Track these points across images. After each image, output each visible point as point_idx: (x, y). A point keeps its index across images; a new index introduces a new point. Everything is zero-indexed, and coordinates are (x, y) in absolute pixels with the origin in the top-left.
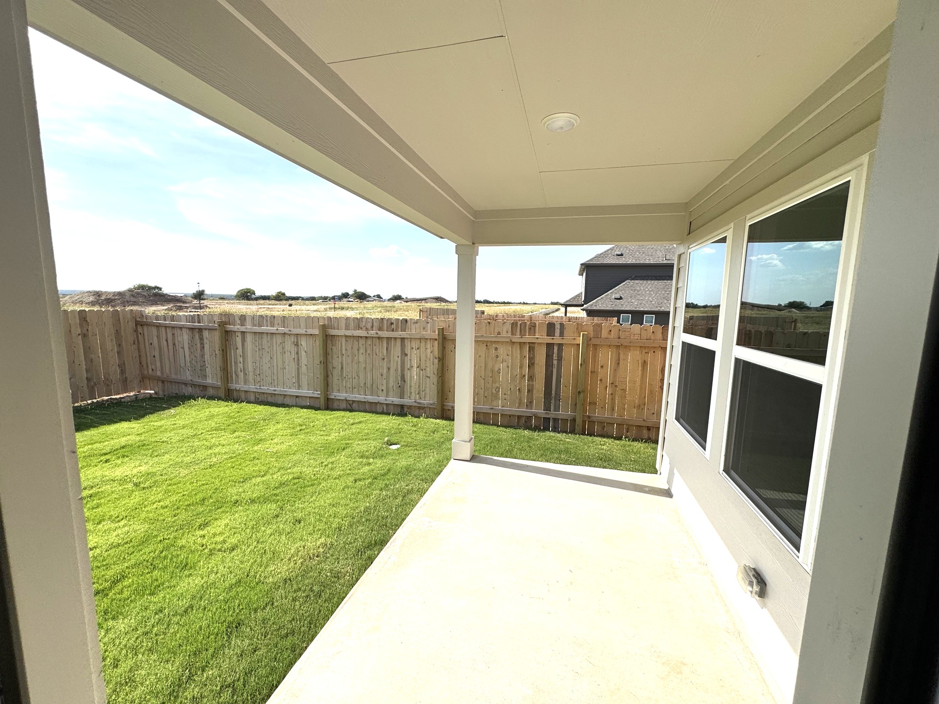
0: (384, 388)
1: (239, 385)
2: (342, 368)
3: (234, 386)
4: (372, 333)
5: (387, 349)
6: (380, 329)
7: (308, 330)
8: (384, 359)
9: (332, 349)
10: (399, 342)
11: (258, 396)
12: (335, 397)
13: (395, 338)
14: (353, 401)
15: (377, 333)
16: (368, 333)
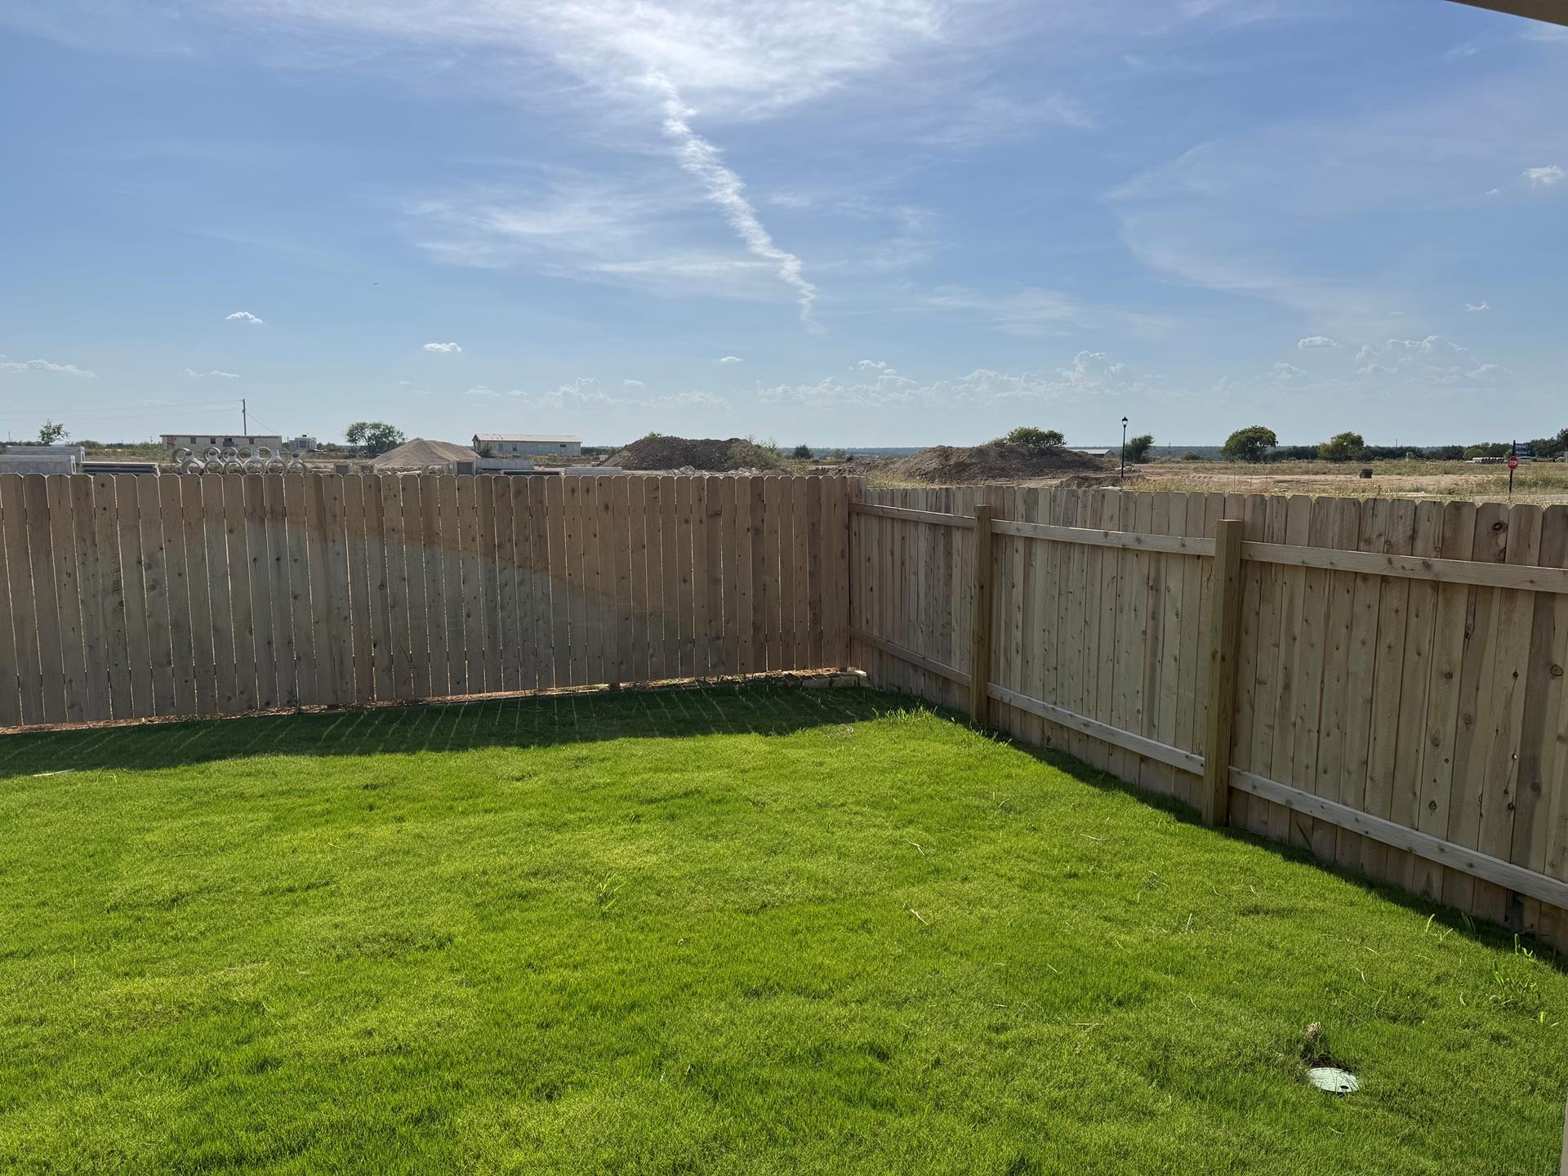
0: (1442, 797)
1: (1008, 691)
2: (1287, 687)
3: (1001, 691)
4: (1407, 563)
5: (1467, 635)
6: (1445, 548)
7: (1189, 541)
8: (1449, 676)
9: (1258, 614)
10: (1524, 612)
11: (1048, 733)
12: (1254, 787)
13: (1510, 593)
14: (1314, 818)
15: (1427, 566)
16: (1390, 561)
